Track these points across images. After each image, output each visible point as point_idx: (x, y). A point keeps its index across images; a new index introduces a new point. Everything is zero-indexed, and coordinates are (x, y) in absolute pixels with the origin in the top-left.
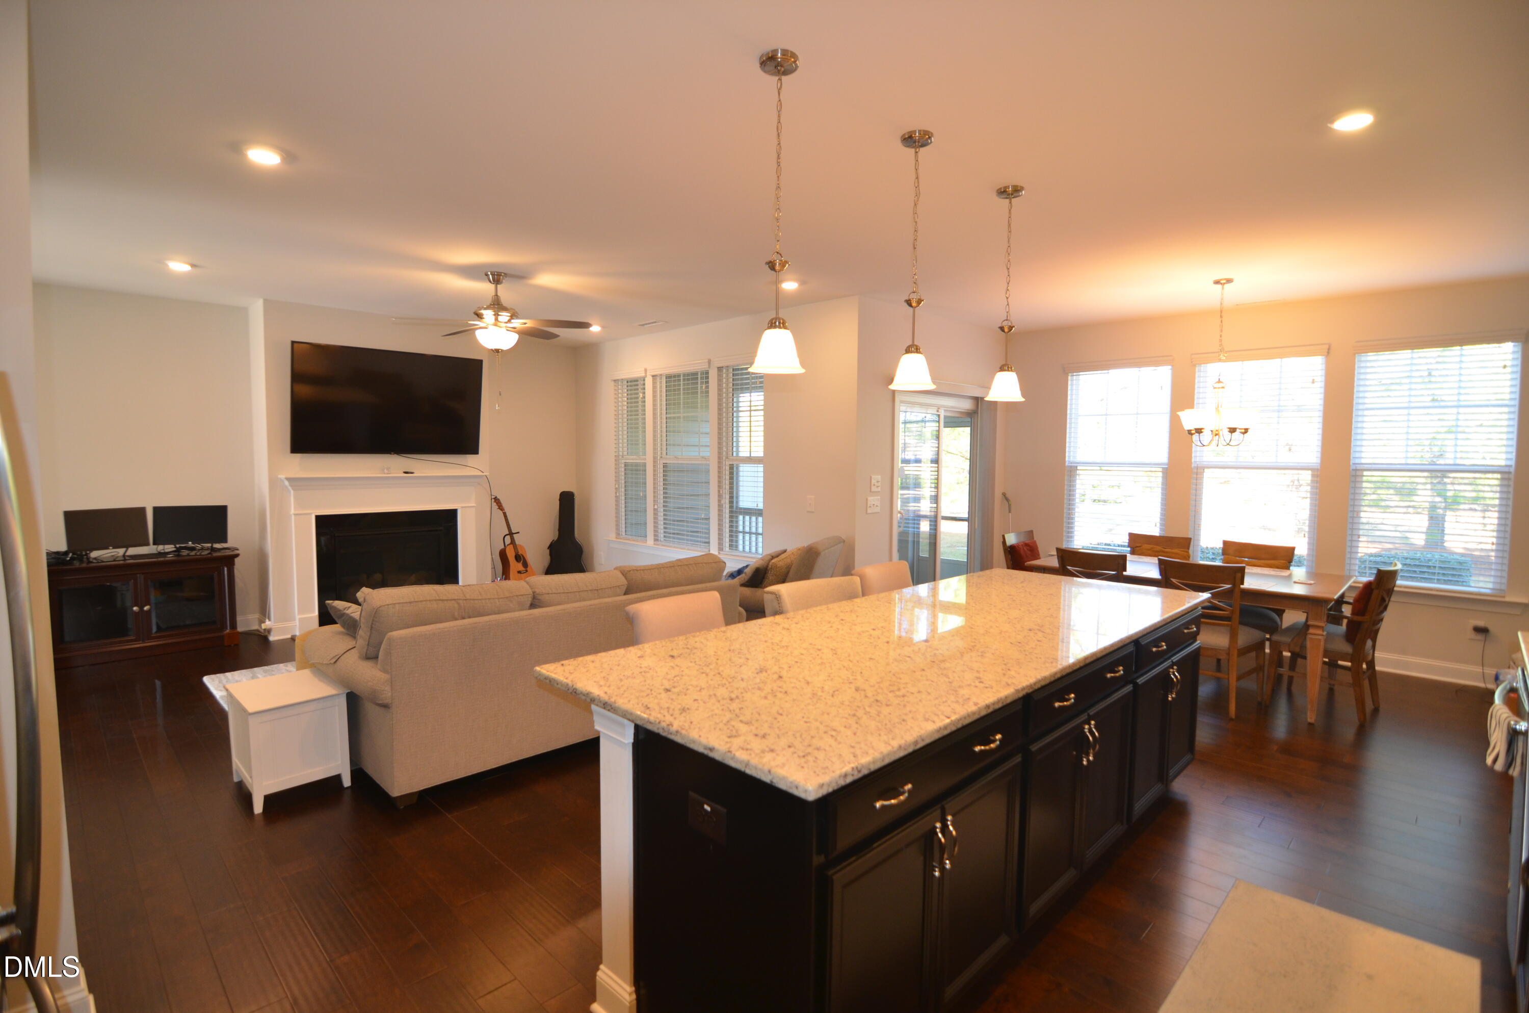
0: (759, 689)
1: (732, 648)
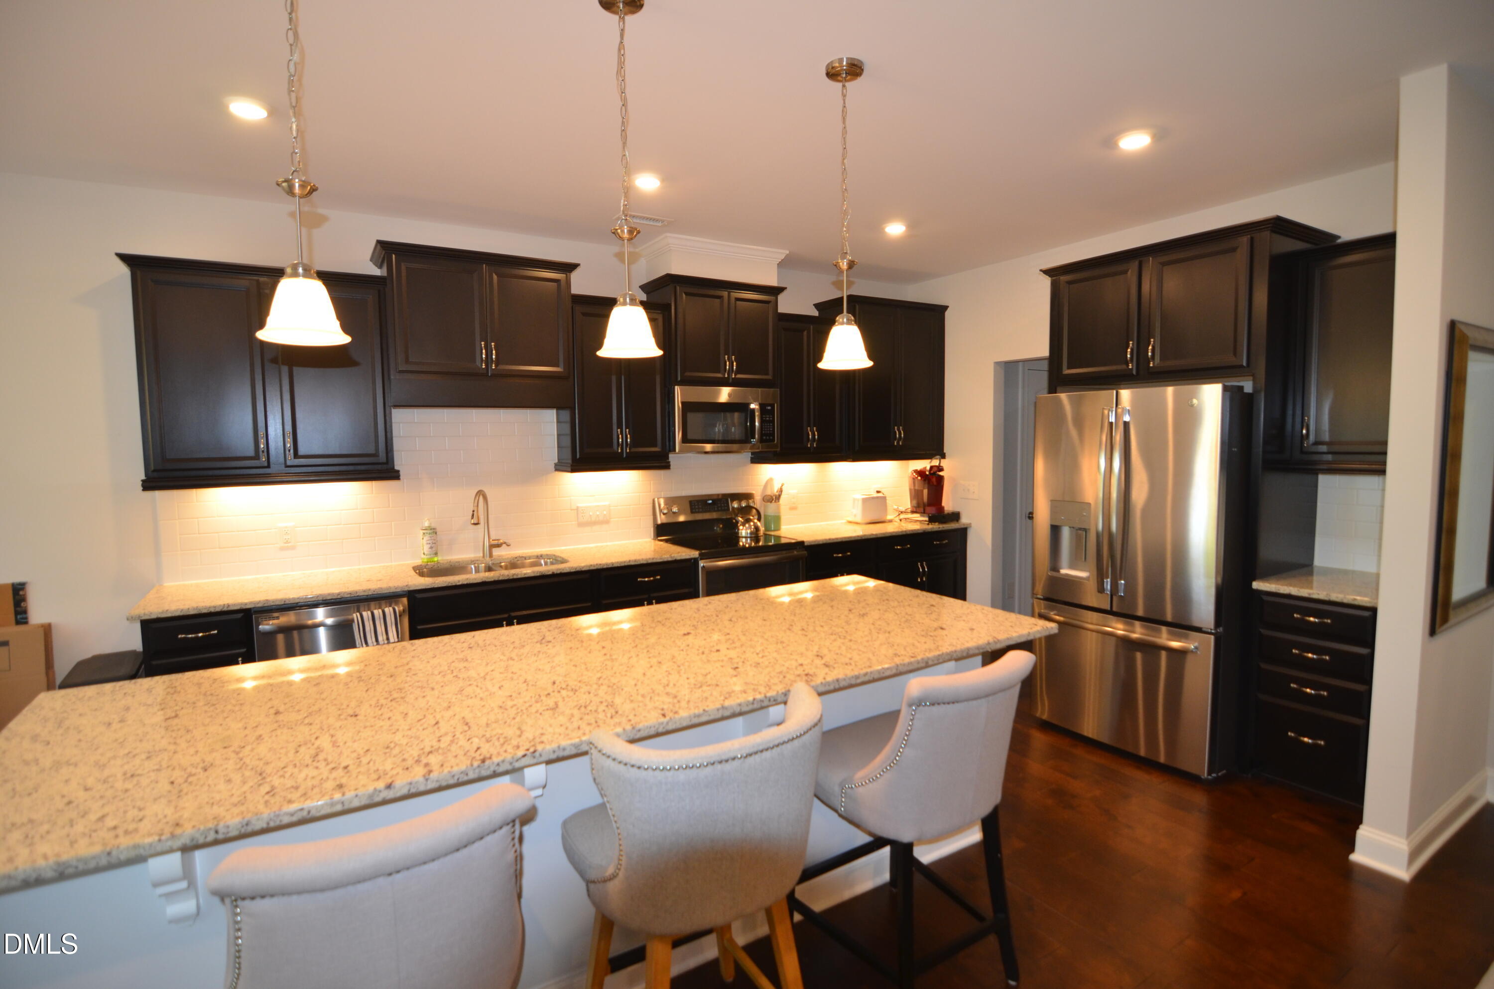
0: (868, 605)
1: (887, 635)
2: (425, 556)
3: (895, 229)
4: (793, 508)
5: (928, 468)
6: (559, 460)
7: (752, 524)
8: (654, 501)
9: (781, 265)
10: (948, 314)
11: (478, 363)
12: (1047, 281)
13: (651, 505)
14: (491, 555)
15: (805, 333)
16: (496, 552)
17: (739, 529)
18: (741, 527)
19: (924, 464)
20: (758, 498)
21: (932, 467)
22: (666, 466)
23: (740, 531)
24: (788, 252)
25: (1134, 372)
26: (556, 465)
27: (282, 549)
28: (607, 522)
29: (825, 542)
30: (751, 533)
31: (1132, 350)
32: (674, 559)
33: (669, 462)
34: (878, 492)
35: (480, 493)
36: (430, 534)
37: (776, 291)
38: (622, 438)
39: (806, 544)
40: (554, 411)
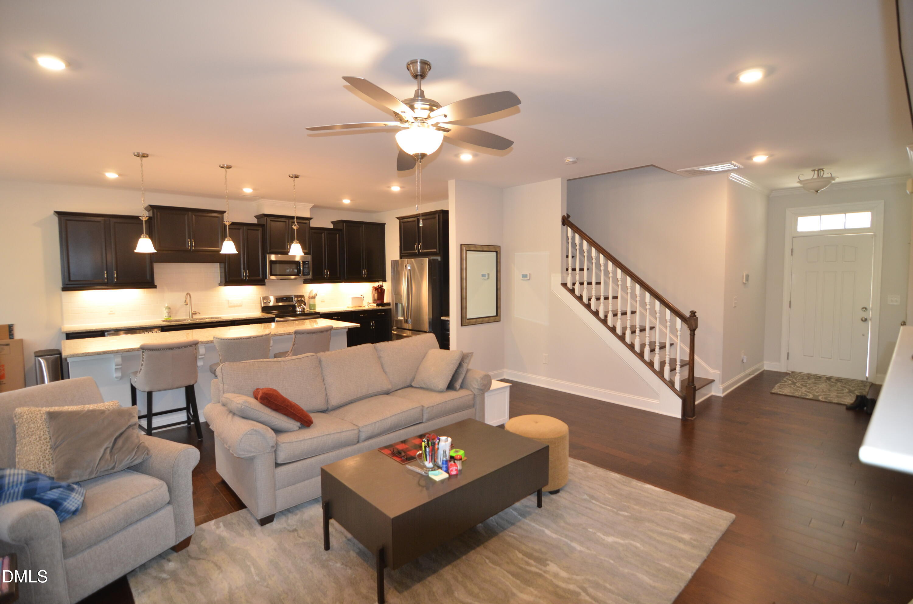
2: (166, 317)
3: (346, 201)
4: (323, 302)
5: (377, 286)
6: (220, 282)
7: (302, 307)
8: (261, 298)
9: (311, 209)
10: (386, 226)
11: (187, 247)
12: (398, 221)
13: (260, 300)
14: (192, 317)
15: (323, 234)
16: (195, 317)
17: (296, 309)
18: (297, 308)
19: (376, 284)
20: (306, 297)
21: (378, 286)
22: (264, 284)
23: (297, 310)
24: (313, 205)
25: (417, 253)
26: (219, 284)
27: (110, 314)
28: (241, 306)
29: (329, 313)
30: (302, 310)
31: (416, 246)
32: (265, 317)
33: (265, 283)
34: (361, 295)
35: (188, 294)
36: (168, 309)
37: (309, 219)
38: (244, 274)
39: (320, 313)
40: (219, 264)
